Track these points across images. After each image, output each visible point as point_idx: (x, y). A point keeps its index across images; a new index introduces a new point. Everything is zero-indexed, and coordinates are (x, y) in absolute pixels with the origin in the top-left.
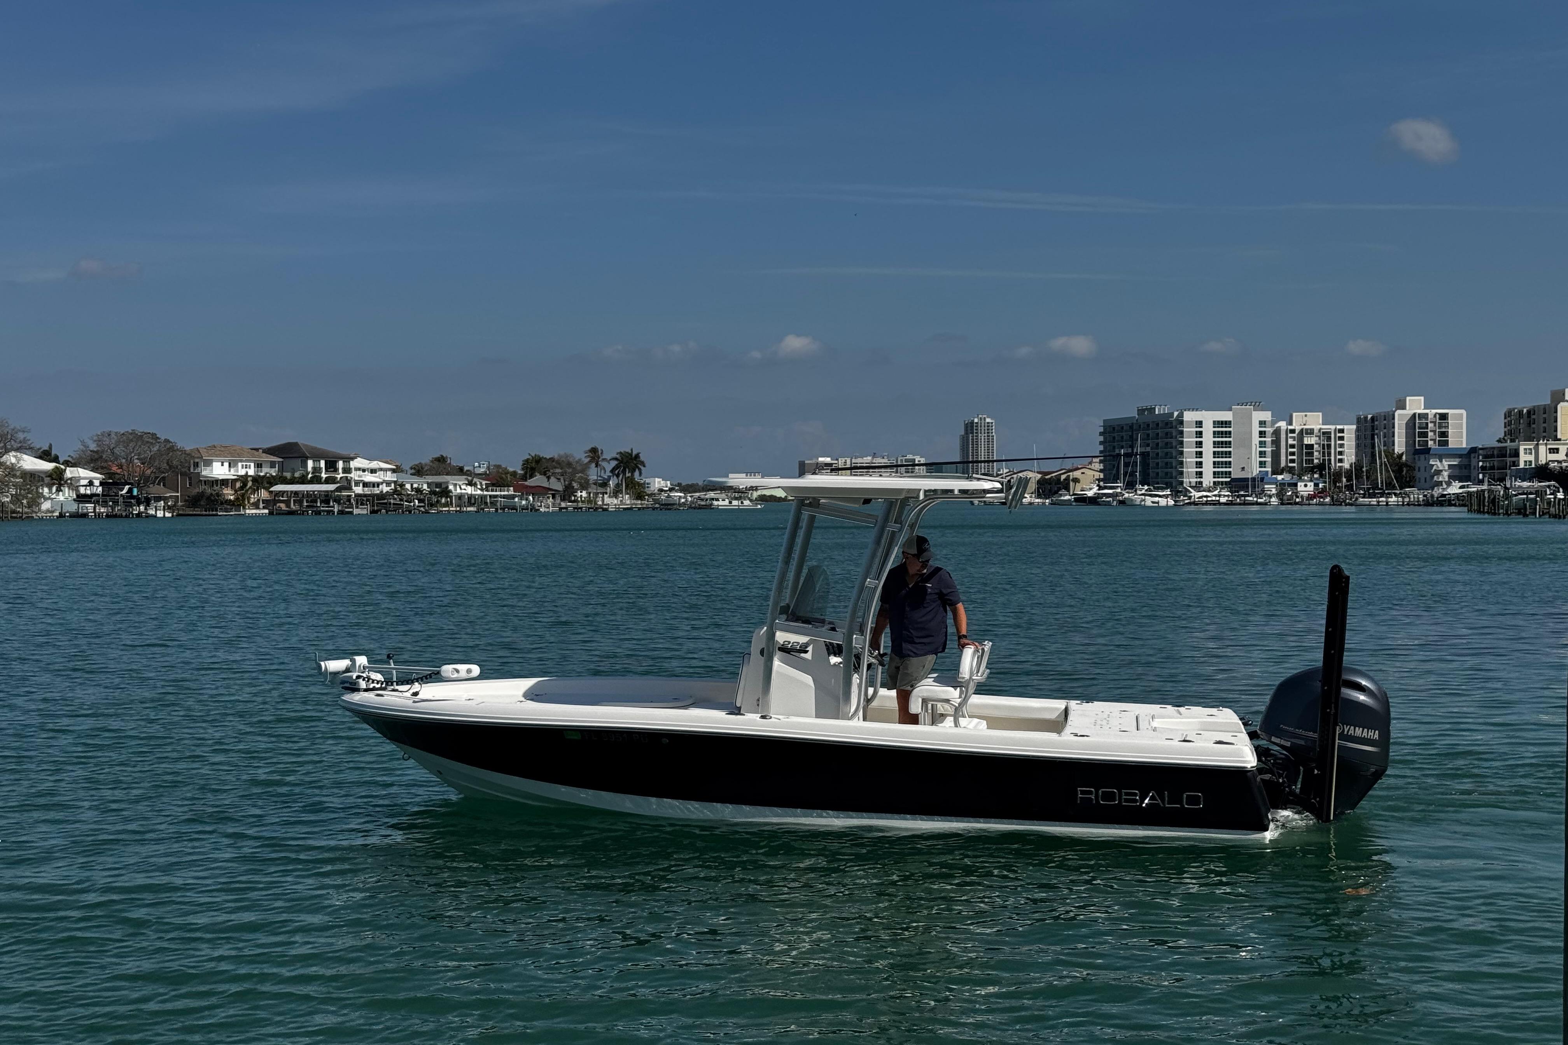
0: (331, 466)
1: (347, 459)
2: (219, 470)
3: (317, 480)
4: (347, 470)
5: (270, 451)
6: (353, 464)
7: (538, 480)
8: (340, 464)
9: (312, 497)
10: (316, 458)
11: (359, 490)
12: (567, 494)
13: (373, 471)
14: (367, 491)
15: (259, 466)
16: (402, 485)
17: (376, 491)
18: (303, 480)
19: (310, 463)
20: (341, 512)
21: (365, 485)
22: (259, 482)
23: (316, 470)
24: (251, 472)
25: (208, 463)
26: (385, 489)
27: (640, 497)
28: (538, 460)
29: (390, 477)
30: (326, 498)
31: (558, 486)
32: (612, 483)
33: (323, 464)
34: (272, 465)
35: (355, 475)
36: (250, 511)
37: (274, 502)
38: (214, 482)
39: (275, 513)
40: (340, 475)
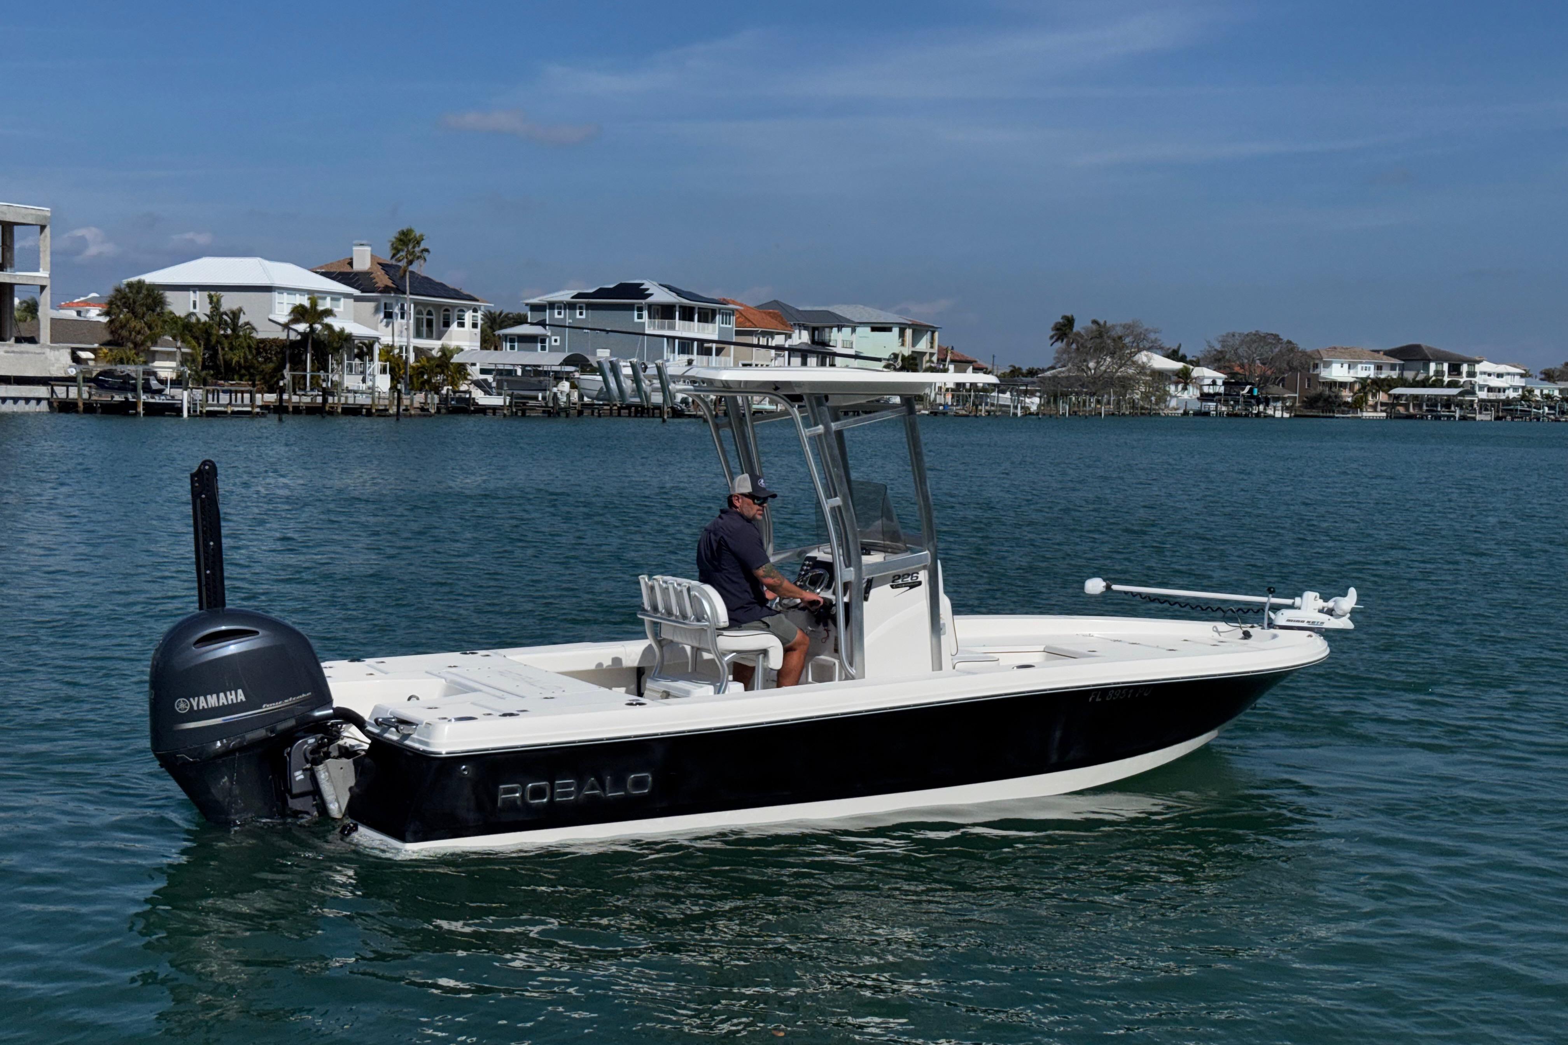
0: (1455, 369)
1: (1472, 362)
2: (1338, 372)
3: (1438, 383)
4: (1472, 374)
5: (1390, 353)
6: (1478, 368)
8: (1465, 368)
9: (1433, 402)
10: (1439, 360)
11: (1483, 395)
13: (1500, 375)
14: (1492, 396)
15: (1379, 368)
16: (1531, 391)
17: (1502, 396)
18: (1424, 384)
19: (1433, 367)
20: (1463, 418)
21: (1490, 389)
22: (1379, 385)
23: (1439, 373)
24: (1371, 373)
25: (1328, 365)
26: (1512, 394)
29: (1519, 382)
30: (1448, 403)
33: (1446, 366)
34: (1393, 367)
35: (1479, 380)
36: (1368, 414)
37: (1393, 405)
38: (1333, 384)
39: (1393, 416)
40: (1464, 379)
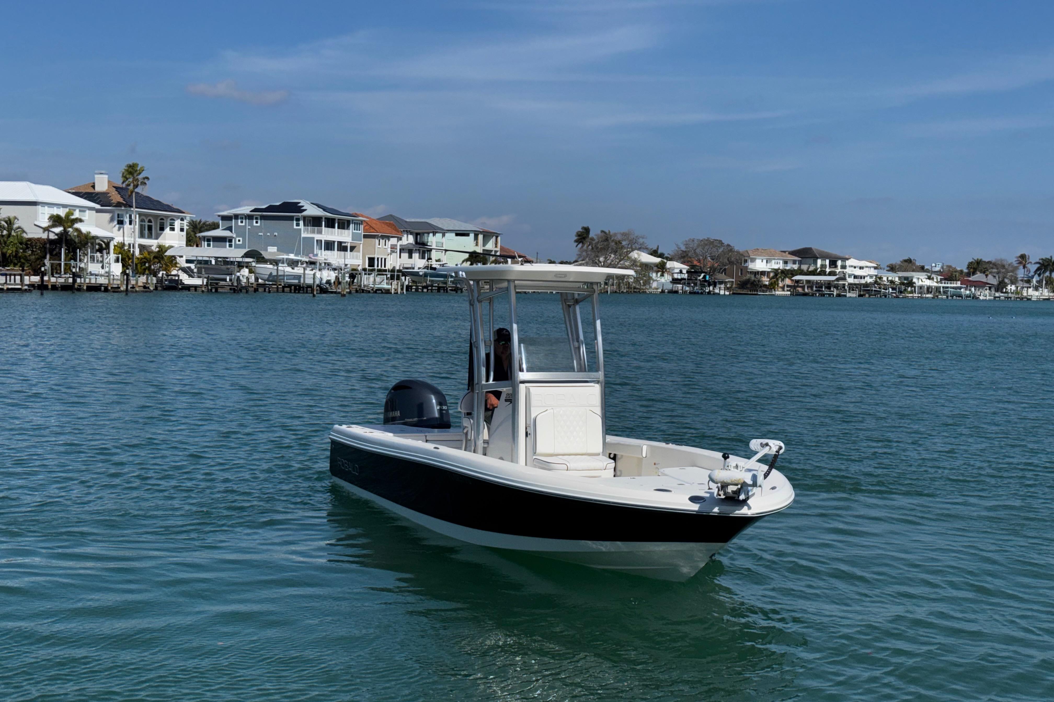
0: (833, 263)
1: (844, 259)
2: (759, 265)
3: (823, 273)
4: (844, 267)
5: (793, 253)
6: (848, 263)
7: (978, 277)
8: (839, 263)
9: (819, 285)
10: (824, 257)
11: (851, 280)
12: (1000, 287)
13: (861, 268)
14: (857, 281)
15: (786, 262)
16: (881, 278)
17: (863, 281)
18: (814, 273)
19: (819, 262)
20: (839, 295)
21: (855, 277)
22: (786, 273)
23: (823, 266)
24: (781, 266)
25: (753, 260)
26: (869, 280)
28: (979, 262)
29: (873, 272)
30: (829, 285)
31: (995, 282)
32: (1034, 280)
33: (827, 262)
34: (794, 262)
35: (848, 271)
36: (779, 292)
37: (794, 287)
38: (756, 273)
39: (795, 294)
40: (839, 270)
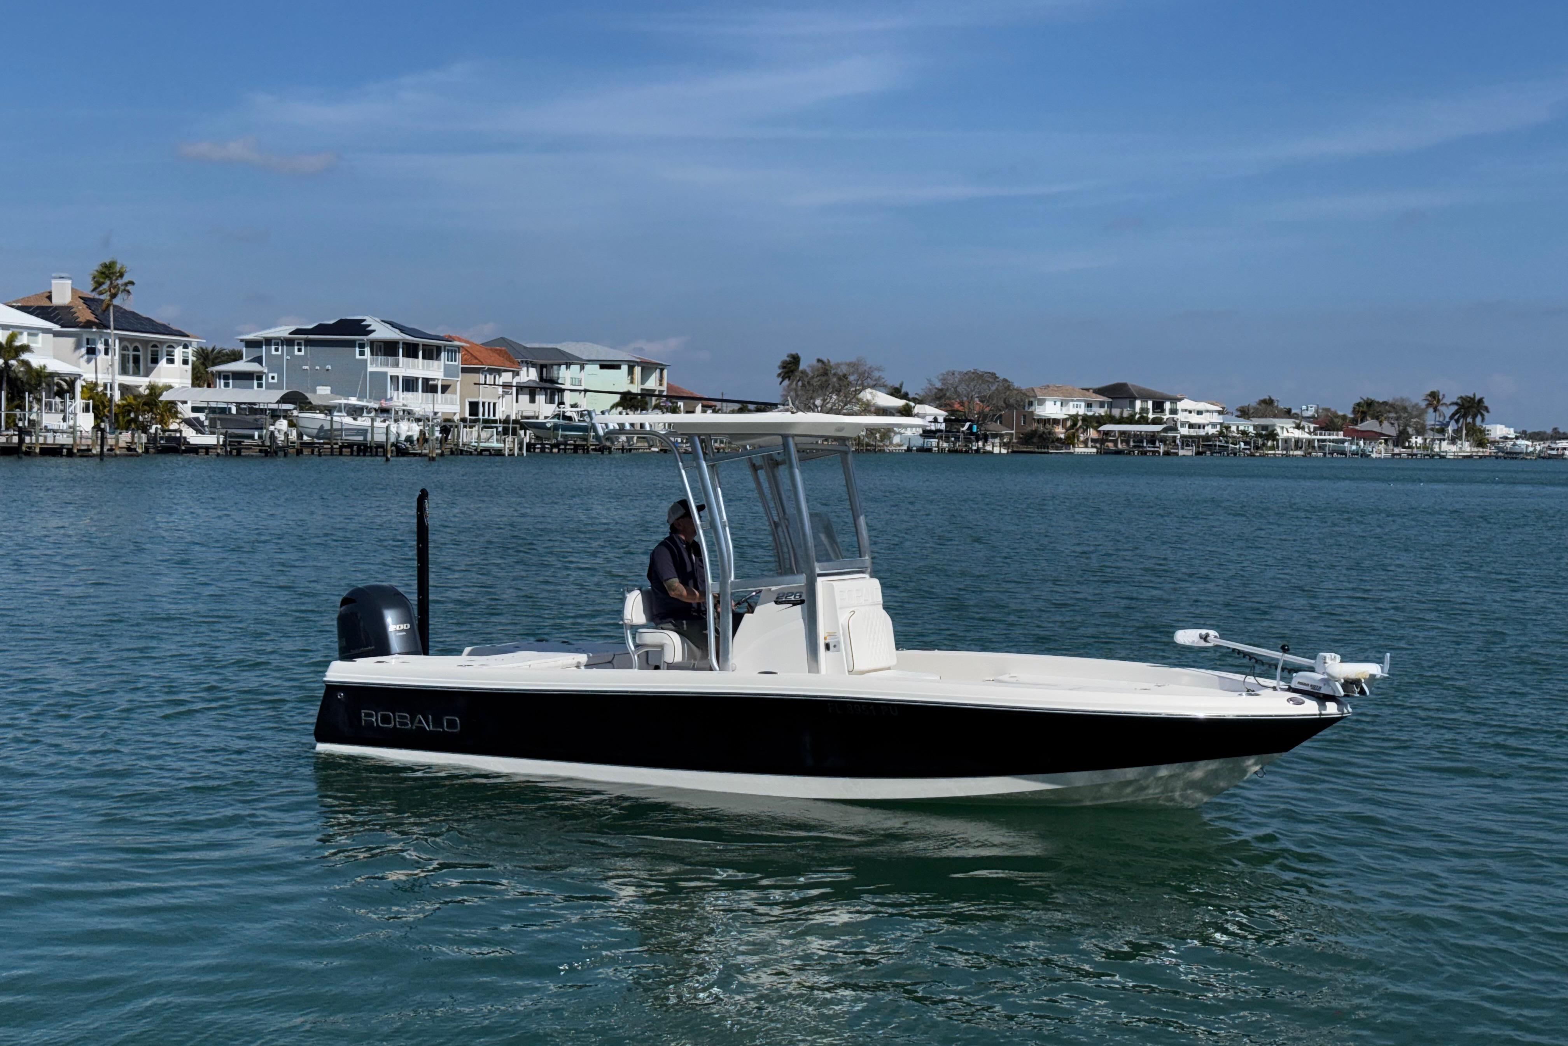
0: (1159, 406)
1: (1174, 400)
2: (1051, 409)
3: (1143, 420)
4: (1174, 411)
5: (1100, 391)
6: (1180, 405)
7: (1370, 424)
8: (1167, 406)
9: (1139, 438)
10: (1145, 397)
11: (1185, 431)
12: (1401, 439)
13: (1199, 413)
14: (1193, 432)
15: (1089, 405)
16: (1228, 428)
17: (1202, 432)
18: (1130, 420)
19: (1138, 404)
20: (1167, 453)
21: (1191, 426)
22: (1089, 421)
23: (1144, 410)
24: (1082, 410)
25: (1042, 402)
26: (1210, 430)
27: (1481, 444)
28: (1370, 404)
29: (1217, 418)
30: (1152, 438)
31: (1393, 432)
32: (1450, 429)
33: (1150, 404)
34: (1102, 405)
35: (1181, 417)
36: (1080, 450)
37: (1102, 442)
38: (1046, 421)
39: (1104, 452)
40: (1166, 416)
